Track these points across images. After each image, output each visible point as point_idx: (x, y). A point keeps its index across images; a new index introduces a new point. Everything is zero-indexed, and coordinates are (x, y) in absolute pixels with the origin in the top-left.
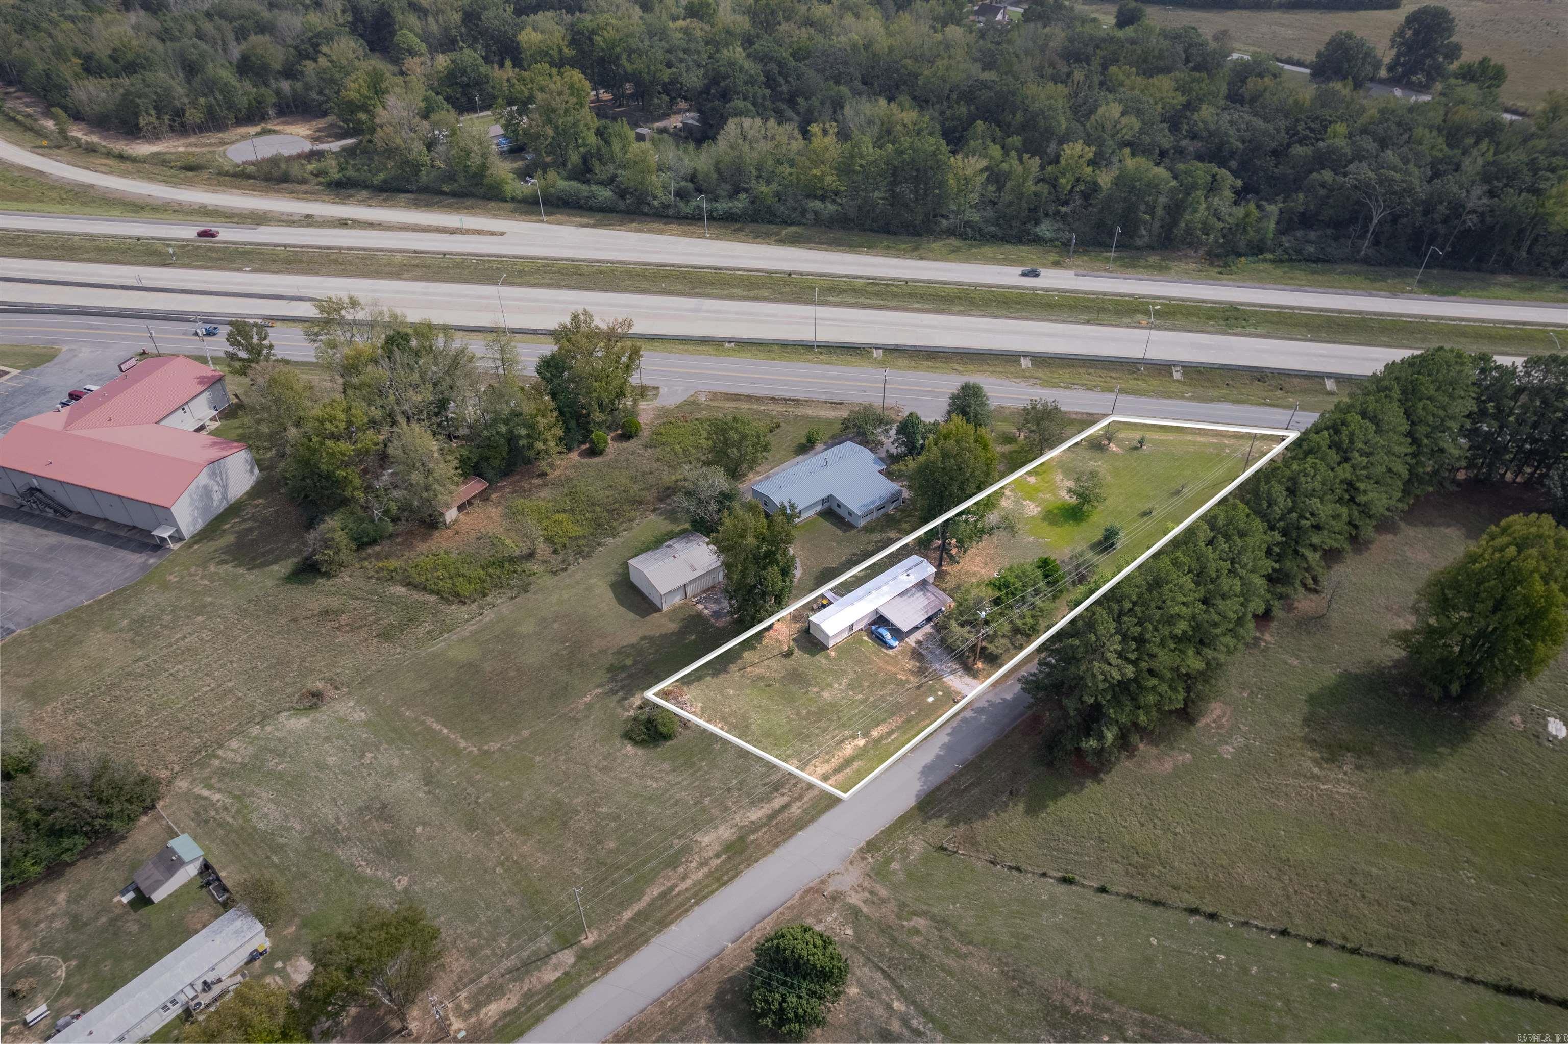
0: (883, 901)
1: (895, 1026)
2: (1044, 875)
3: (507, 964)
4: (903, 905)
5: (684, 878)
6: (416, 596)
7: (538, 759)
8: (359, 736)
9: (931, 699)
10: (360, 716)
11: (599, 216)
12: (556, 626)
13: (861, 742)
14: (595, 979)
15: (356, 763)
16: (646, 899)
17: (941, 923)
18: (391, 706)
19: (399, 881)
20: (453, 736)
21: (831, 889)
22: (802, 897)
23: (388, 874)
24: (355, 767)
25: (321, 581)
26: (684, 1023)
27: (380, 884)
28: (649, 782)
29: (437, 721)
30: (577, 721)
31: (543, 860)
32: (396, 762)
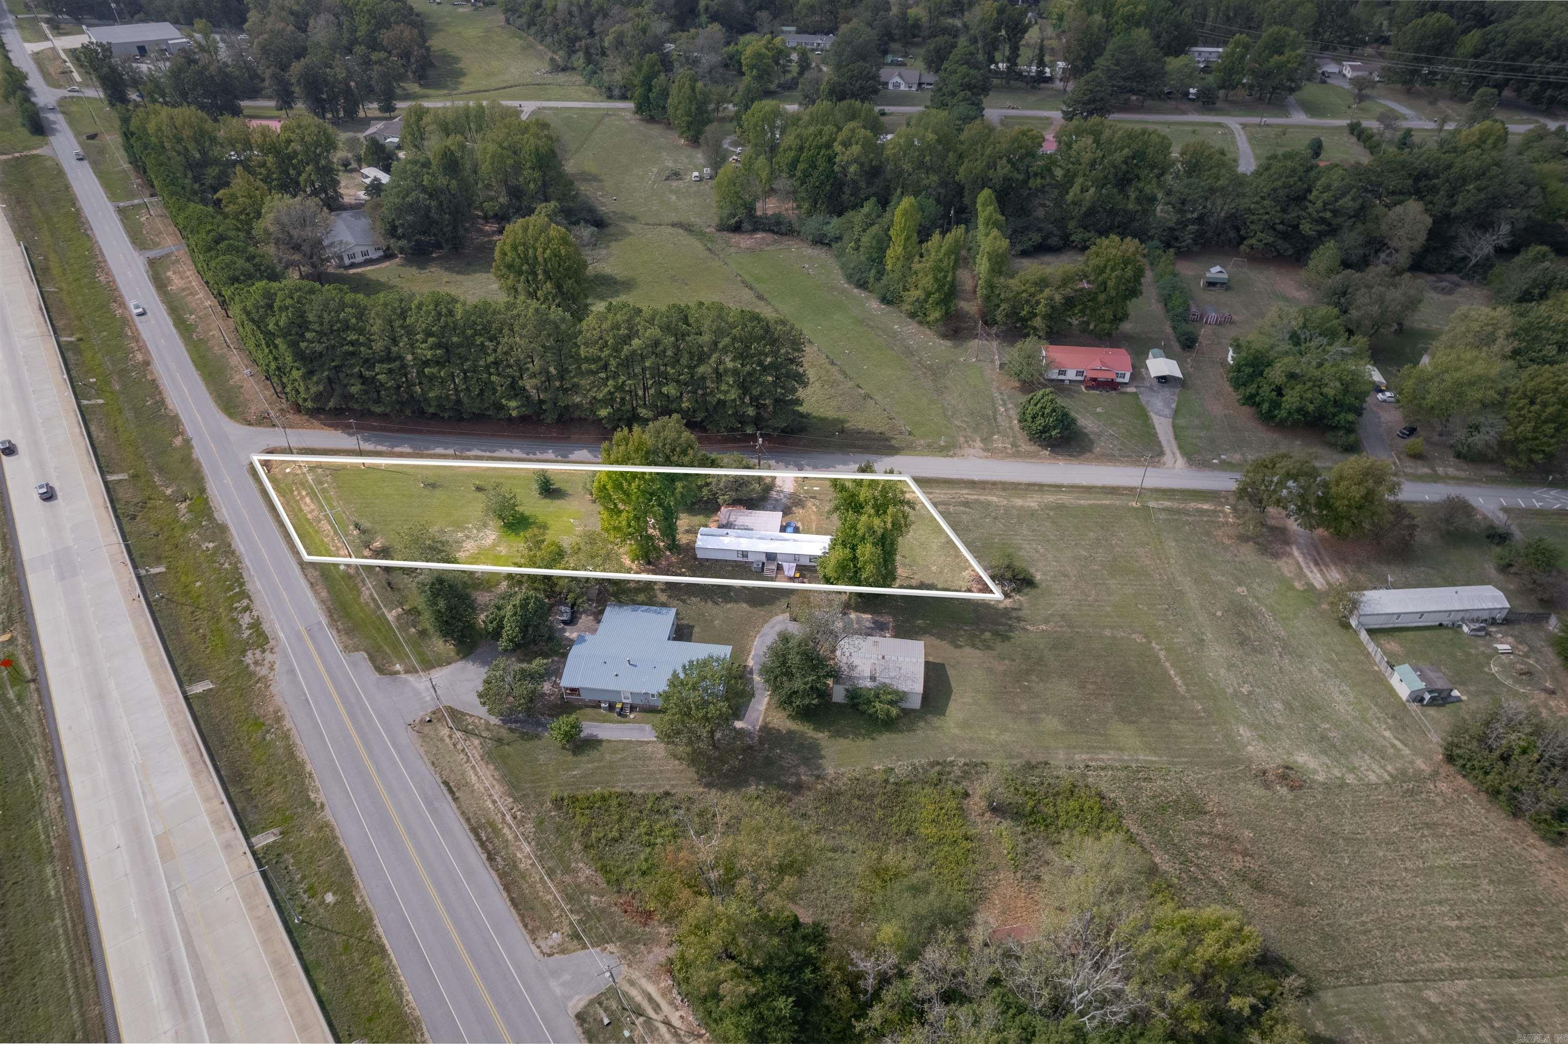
0: (965, 437)
8: (1249, 713)
9: (815, 488)
14: (1142, 489)
16: (1090, 502)
18: (1214, 724)
20: (1168, 664)
21: (985, 454)
24: (1259, 687)
28: (1042, 551)
29: (1175, 685)
32: (1222, 671)
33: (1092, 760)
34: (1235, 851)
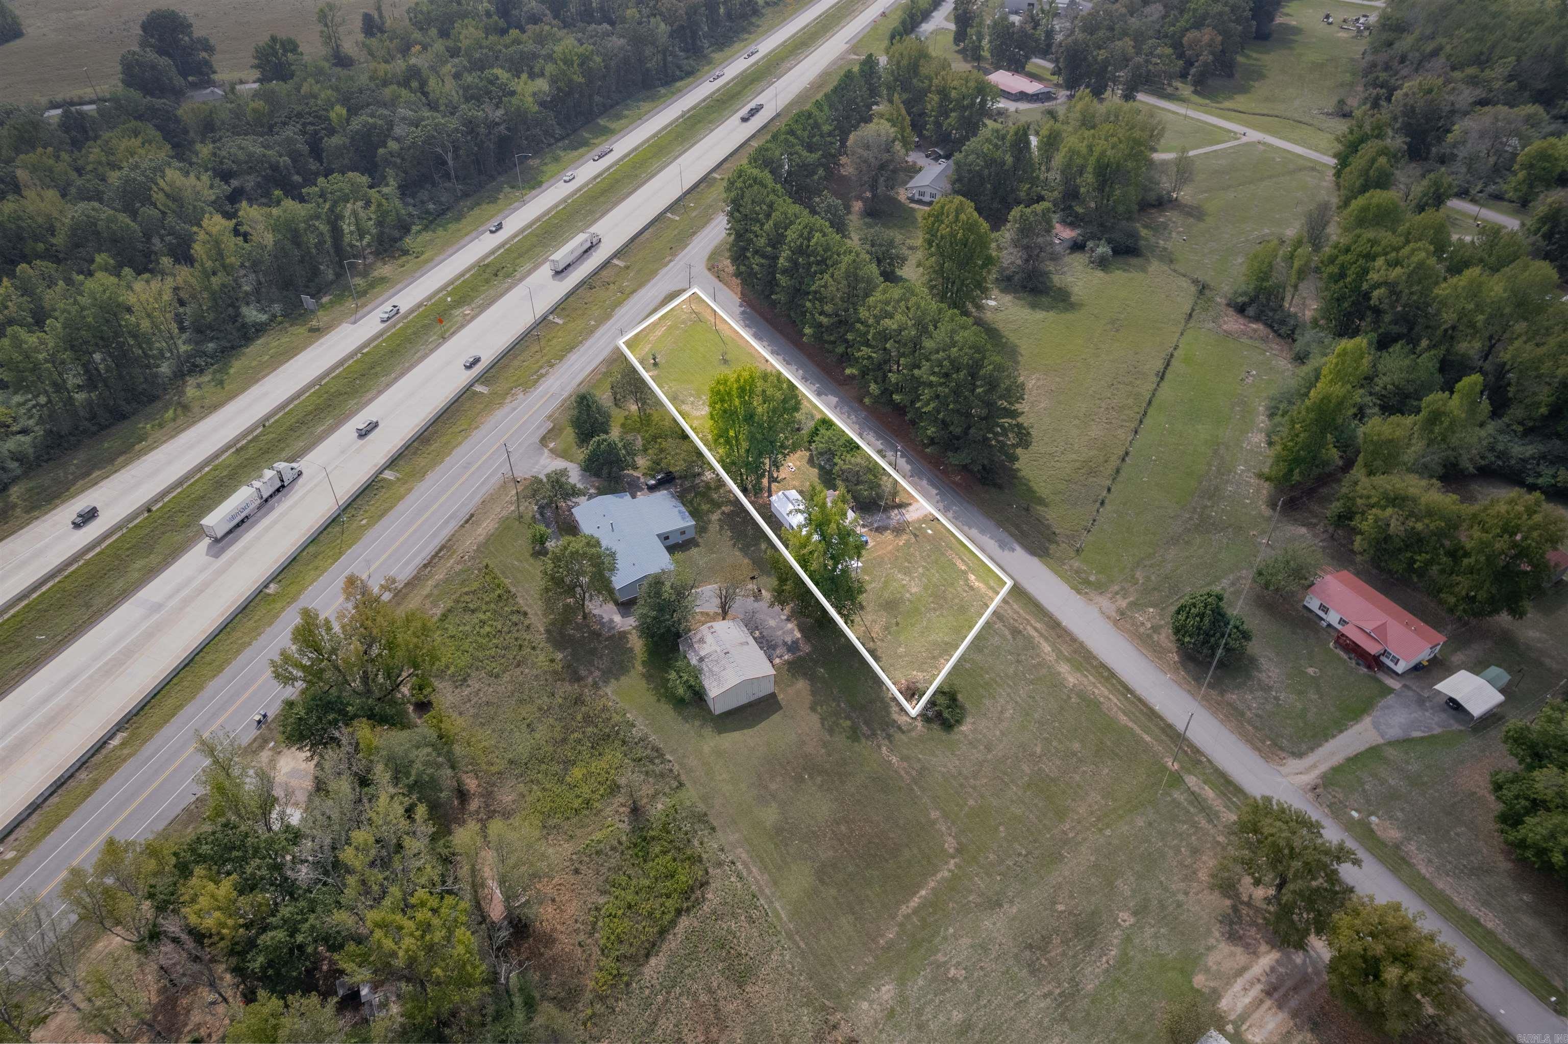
0: (1123, 589)
2: (1098, 511)
3: (1203, 823)
4: (1126, 580)
5: (1109, 699)
6: (672, 943)
8: (920, 989)
9: (930, 532)
10: (887, 991)
12: (773, 787)
13: (972, 577)
14: (1209, 761)
15: (964, 986)
16: (1131, 724)
17: (1139, 565)
18: (876, 958)
19: (1124, 921)
21: (1114, 614)
22: (1122, 631)
23: (1117, 933)
24: (970, 987)
26: (1236, 709)
27: (1128, 939)
28: (1007, 715)
29: (905, 901)
31: (1095, 797)
32: (965, 941)
33: (745, 864)
34: (707, 1031)
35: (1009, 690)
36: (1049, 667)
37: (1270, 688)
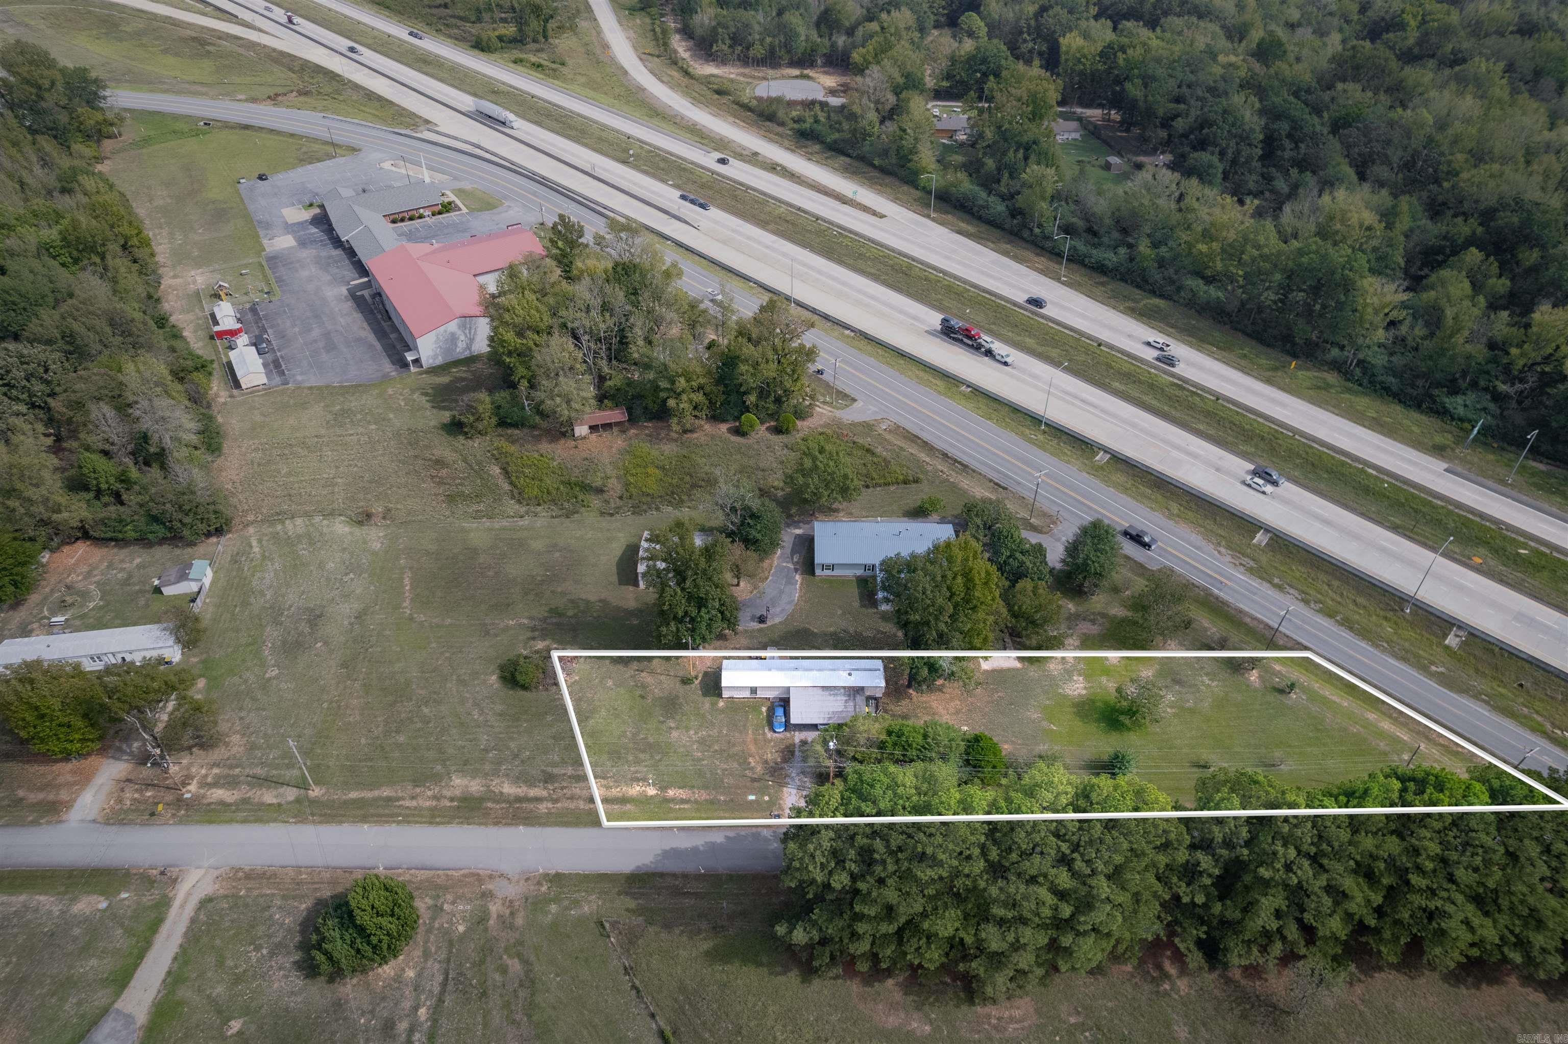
1: (402, 1026)
2: (653, 1016)
3: (258, 771)
4: (520, 943)
5: (413, 798)
6: (500, 480)
7: (434, 645)
8: (361, 559)
9: (752, 797)
11: (984, 227)
12: (557, 554)
13: (652, 792)
14: (288, 822)
15: (339, 576)
16: (376, 793)
17: (529, 981)
18: (399, 550)
19: (272, 671)
20: (407, 594)
21: (490, 887)
22: (465, 876)
23: (273, 662)
25: (461, 438)
26: (294, 897)
27: (262, 665)
29: (411, 578)
30: (487, 633)
31: (354, 718)
35: (497, 730)
36: (487, 774)
37: (272, 954)
